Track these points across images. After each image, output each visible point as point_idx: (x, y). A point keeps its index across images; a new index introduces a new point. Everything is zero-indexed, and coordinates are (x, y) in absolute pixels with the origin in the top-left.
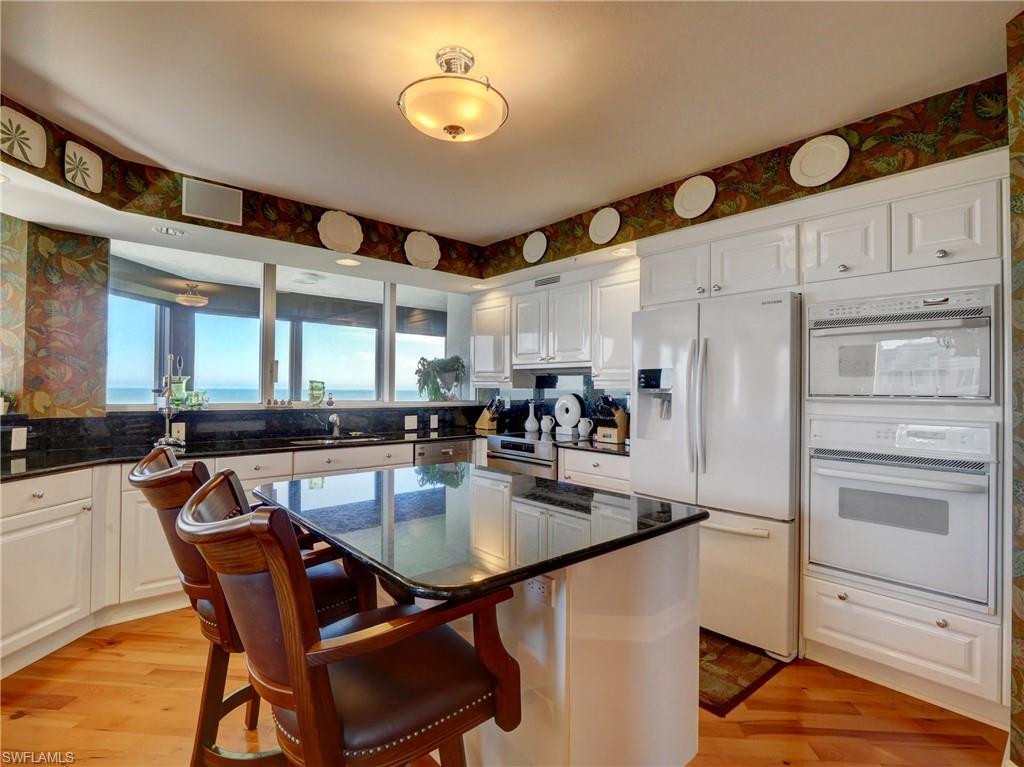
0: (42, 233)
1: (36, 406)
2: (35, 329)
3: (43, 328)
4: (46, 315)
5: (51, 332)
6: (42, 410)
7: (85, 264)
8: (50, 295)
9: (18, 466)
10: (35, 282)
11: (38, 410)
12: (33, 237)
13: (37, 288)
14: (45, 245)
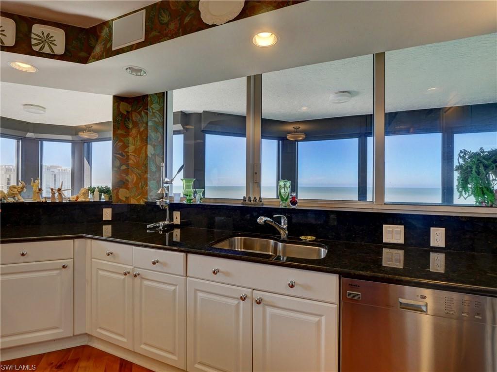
0: (123, 101)
1: (120, 197)
2: (119, 154)
3: (124, 154)
4: (126, 146)
5: (129, 156)
6: (124, 199)
7: (140, 113)
8: (129, 135)
9: (107, 230)
10: (118, 128)
11: (122, 199)
12: (116, 104)
13: (120, 132)
14: (124, 107)
